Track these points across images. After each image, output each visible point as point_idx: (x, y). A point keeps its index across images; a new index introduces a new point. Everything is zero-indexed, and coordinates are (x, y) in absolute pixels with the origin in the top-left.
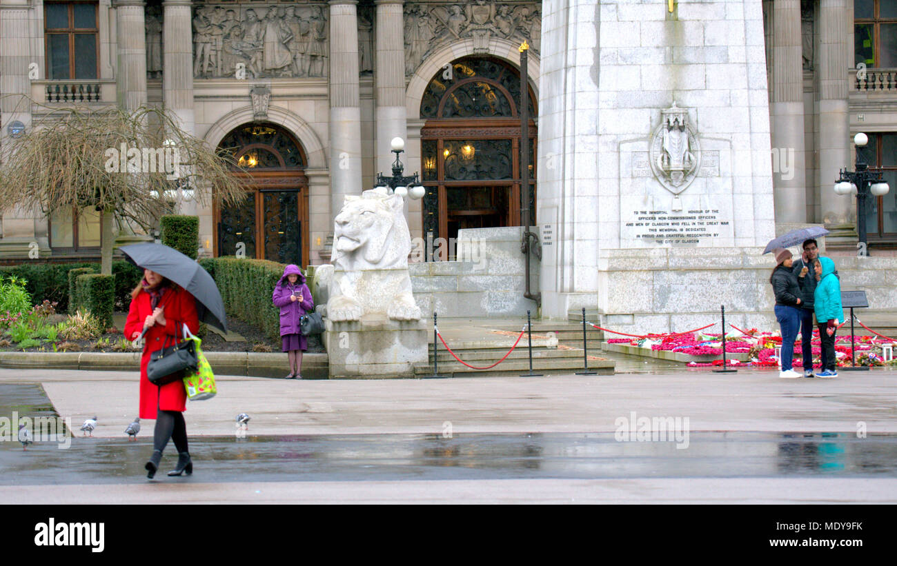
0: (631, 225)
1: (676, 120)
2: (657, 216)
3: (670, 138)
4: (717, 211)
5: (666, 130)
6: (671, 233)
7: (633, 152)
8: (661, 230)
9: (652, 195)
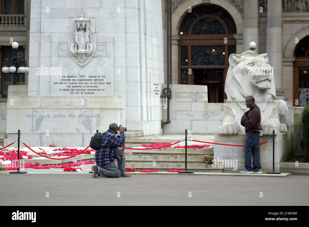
0: (57, 83)
1: (81, 25)
2: (71, 79)
3: (78, 35)
4: (104, 77)
6: (79, 88)
7: (58, 43)
8: (73, 87)
9: (69, 67)
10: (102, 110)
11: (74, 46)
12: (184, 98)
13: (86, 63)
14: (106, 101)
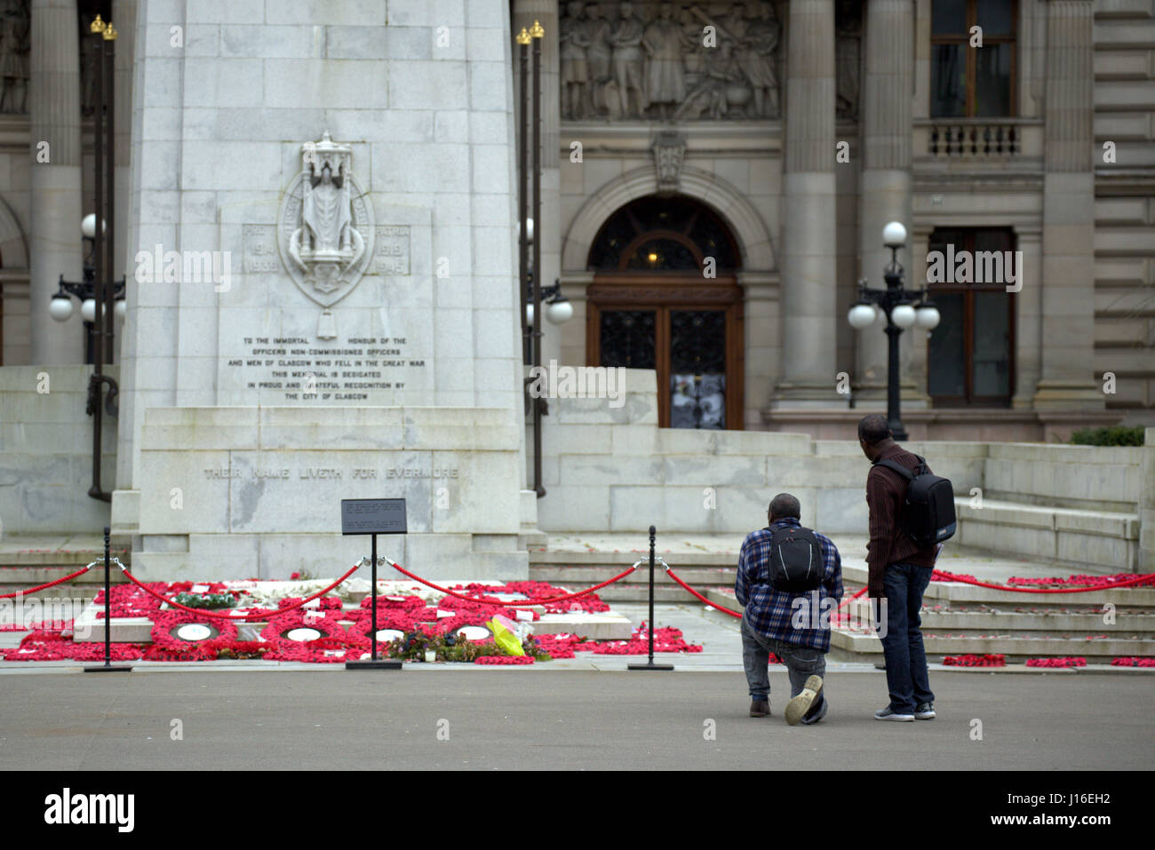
0: (238, 363)
1: (327, 165)
2: (289, 347)
3: (316, 200)
4: (403, 341)
5: (307, 185)
7: (244, 225)
8: (294, 375)
9: (280, 307)
10: (468, 454)
11: (301, 239)
12: (586, 411)
13: (340, 295)
14: (480, 423)
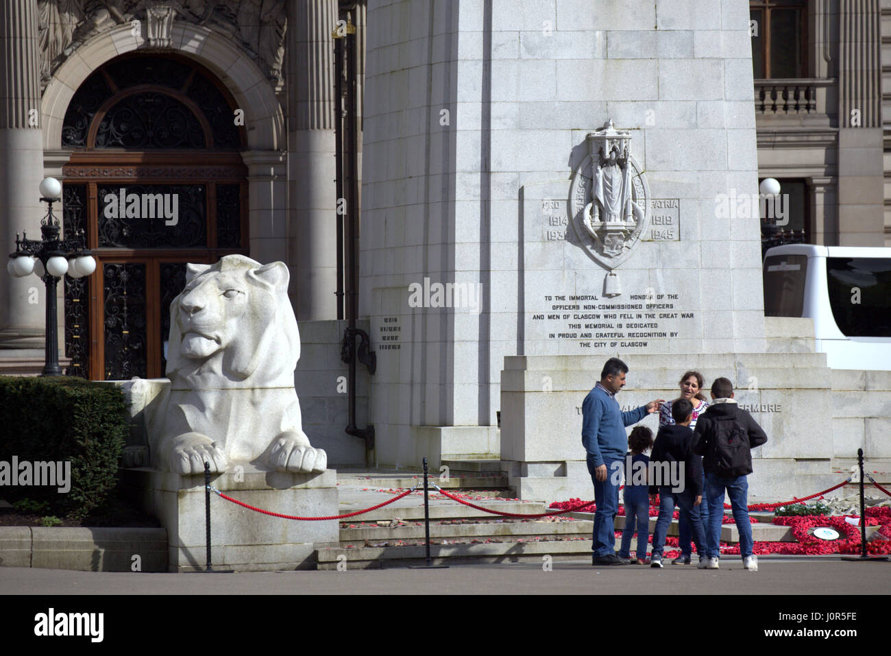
0: (540, 317)
1: (614, 149)
2: (582, 303)
3: (605, 178)
4: (675, 297)
5: (596, 166)
6: (603, 331)
7: (542, 200)
8: (587, 326)
9: (574, 270)
10: (790, 391)
14: (798, 365)
